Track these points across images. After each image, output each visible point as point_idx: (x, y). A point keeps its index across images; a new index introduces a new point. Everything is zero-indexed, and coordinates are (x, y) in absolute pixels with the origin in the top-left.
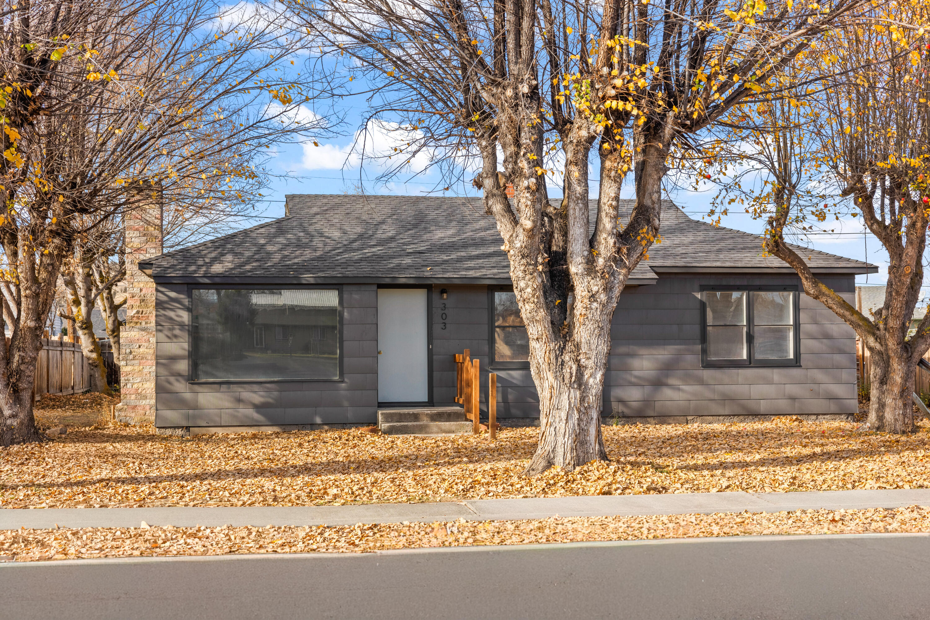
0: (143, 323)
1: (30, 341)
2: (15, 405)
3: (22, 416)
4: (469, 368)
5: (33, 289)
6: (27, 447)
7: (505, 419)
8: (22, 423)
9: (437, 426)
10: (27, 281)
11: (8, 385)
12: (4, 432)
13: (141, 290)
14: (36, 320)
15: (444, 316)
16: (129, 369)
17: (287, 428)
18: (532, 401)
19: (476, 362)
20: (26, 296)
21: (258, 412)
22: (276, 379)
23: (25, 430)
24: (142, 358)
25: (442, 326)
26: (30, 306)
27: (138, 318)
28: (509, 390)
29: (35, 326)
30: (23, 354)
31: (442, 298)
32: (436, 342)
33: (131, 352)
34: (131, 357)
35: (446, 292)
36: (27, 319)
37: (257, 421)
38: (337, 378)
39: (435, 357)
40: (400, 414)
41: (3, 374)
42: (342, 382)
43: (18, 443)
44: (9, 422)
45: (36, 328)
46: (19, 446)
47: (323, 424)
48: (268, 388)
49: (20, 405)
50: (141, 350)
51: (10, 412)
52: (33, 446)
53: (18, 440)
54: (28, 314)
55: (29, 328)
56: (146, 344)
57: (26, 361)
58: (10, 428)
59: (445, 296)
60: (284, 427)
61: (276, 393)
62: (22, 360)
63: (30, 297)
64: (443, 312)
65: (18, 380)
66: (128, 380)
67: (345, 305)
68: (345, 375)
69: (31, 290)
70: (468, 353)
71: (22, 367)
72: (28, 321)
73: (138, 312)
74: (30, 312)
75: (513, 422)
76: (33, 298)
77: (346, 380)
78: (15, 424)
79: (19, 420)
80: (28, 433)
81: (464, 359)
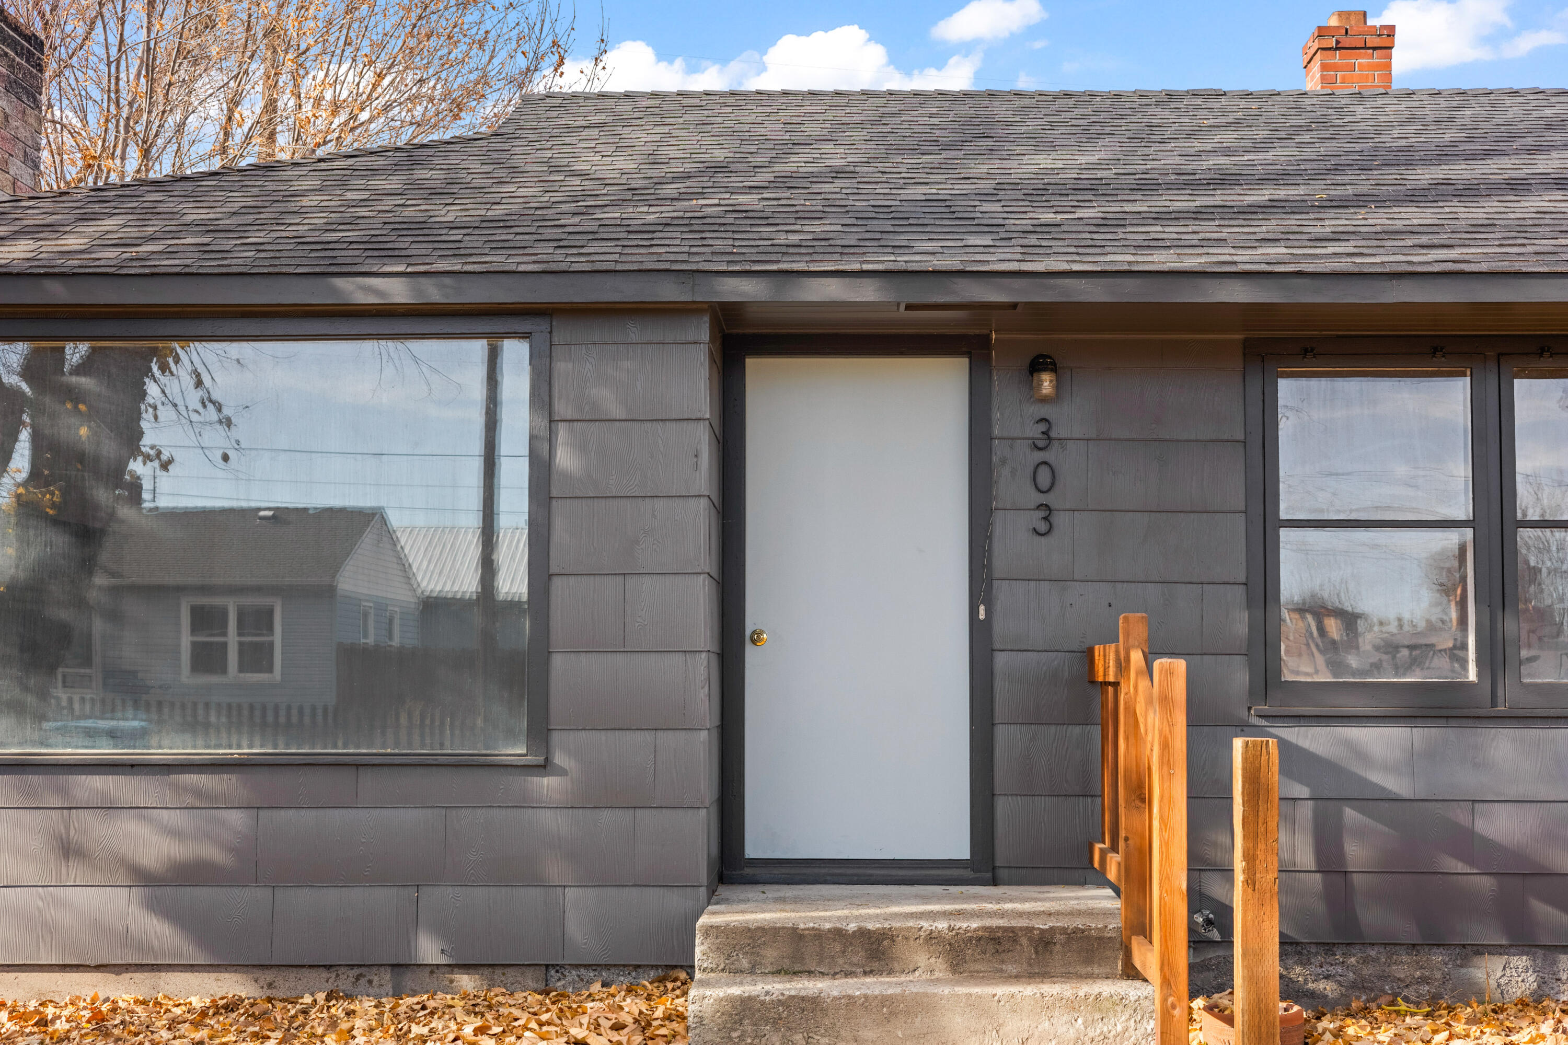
4: (1140, 709)
7: (1328, 947)
9: (972, 1003)
15: (1044, 477)
17: (286, 982)
18: (1459, 867)
19: (1169, 673)
21: (154, 906)
22: (235, 752)
25: (1035, 519)
28: (1350, 814)
32: (1004, 593)
35: (1053, 368)
37: (142, 946)
38: (516, 750)
39: (1000, 660)
40: (795, 936)
42: (544, 767)
47: (452, 967)
48: (197, 792)
59: (1047, 383)
60: (269, 976)
61: (236, 818)
64: (1039, 456)
67: (561, 408)
68: (556, 738)
70: (1140, 631)
75: (1365, 961)
77: (559, 759)
81: (1123, 666)
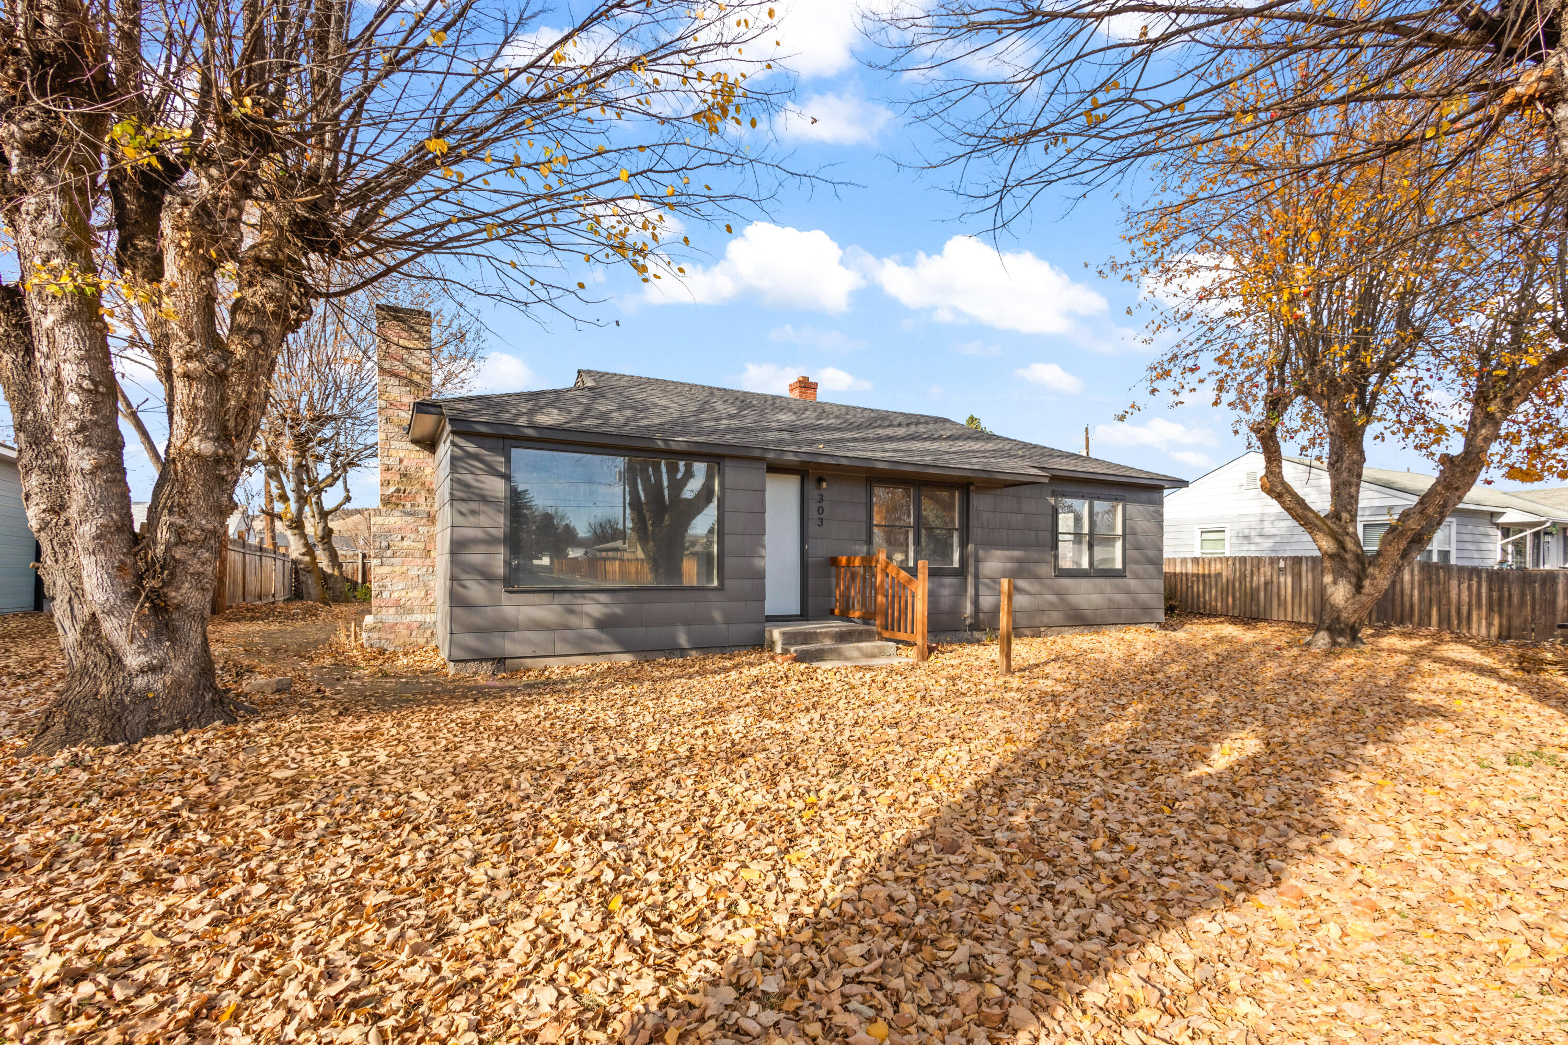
0: (408, 505)
1: (199, 490)
2: (159, 641)
3: (178, 667)
5: (210, 359)
6: (192, 741)
8: (177, 684)
10: (191, 336)
11: (134, 595)
12: (124, 707)
13: (401, 461)
14: (217, 439)
15: (821, 510)
16: (385, 570)
17: (650, 656)
20: (187, 376)
21: (608, 634)
23: (186, 699)
24: (407, 556)
25: (818, 521)
26: (200, 403)
27: (399, 498)
29: (215, 453)
30: (180, 521)
31: (819, 488)
32: (811, 541)
33: (389, 547)
34: (389, 553)
35: (824, 481)
36: (190, 433)
38: (715, 584)
39: (810, 560)
41: (119, 569)
43: (170, 730)
44: (139, 682)
45: (218, 461)
46: (169, 738)
49: (174, 641)
50: (406, 543)
51: (143, 659)
52: (209, 735)
53: (166, 724)
54: (192, 421)
55: (197, 456)
56: (413, 536)
57: (191, 537)
58: (143, 698)
59: (824, 485)
60: (644, 654)
61: (634, 606)
62: (179, 535)
63: (199, 379)
64: (820, 504)
65: (165, 584)
66: (385, 586)
67: (727, 485)
68: (726, 581)
69: (202, 361)
71: (179, 553)
72: (195, 440)
73: (398, 490)
74: (201, 417)
76: (210, 384)
77: (726, 587)
78: (159, 686)
79: (168, 679)
80: (196, 705)
81: (876, 562)
